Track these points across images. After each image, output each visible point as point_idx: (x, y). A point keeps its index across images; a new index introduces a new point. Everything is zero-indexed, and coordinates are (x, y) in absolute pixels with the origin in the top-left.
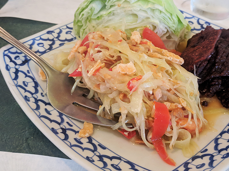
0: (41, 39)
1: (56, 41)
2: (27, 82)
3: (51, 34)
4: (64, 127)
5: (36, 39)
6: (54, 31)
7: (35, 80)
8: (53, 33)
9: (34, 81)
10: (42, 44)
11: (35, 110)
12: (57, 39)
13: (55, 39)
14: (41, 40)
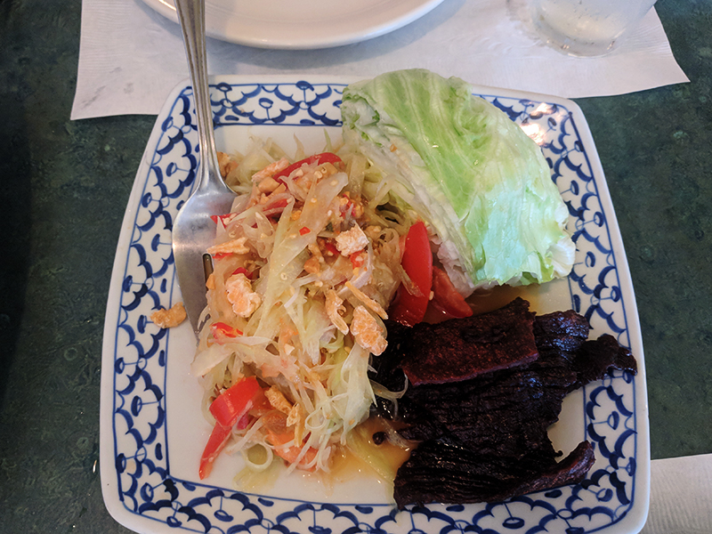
0: (276, 91)
1: (300, 110)
2: (178, 167)
3: (304, 89)
4: (149, 287)
5: (266, 87)
6: (314, 87)
7: (195, 171)
8: (308, 91)
9: (191, 171)
10: (271, 102)
11: (139, 227)
12: (307, 107)
13: (303, 105)
14: (273, 94)
